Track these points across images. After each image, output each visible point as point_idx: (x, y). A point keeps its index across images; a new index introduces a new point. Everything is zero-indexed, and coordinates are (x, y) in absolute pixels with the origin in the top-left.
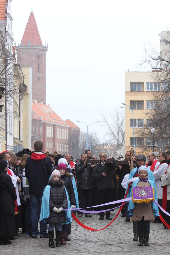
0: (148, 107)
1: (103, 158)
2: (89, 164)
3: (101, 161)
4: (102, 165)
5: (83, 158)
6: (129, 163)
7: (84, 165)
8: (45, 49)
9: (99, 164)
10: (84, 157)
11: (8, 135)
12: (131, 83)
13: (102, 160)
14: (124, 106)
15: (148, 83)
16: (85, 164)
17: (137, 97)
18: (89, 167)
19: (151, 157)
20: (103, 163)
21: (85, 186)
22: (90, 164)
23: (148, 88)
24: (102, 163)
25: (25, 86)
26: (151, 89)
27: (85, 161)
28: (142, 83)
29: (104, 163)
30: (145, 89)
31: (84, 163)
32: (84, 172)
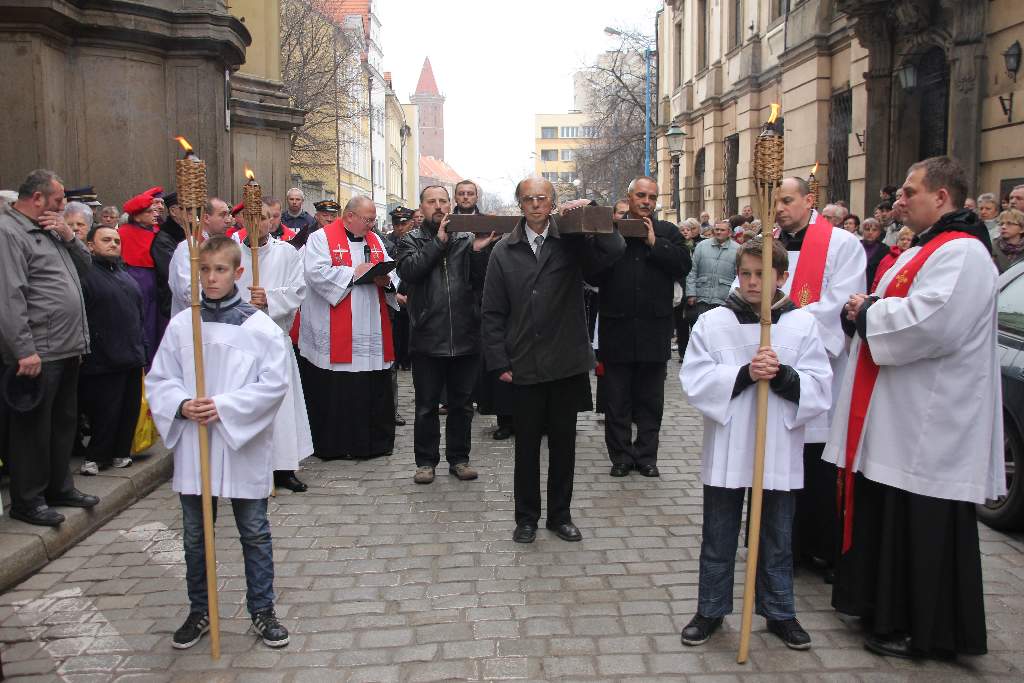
0: (563, 158)
1: (536, 208)
2: (461, 235)
3: (524, 220)
4: (534, 248)
5: (427, 205)
6: (647, 229)
7: (438, 240)
8: (443, 100)
9: (517, 241)
10: (433, 201)
11: (376, 189)
12: (543, 128)
13: (530, 218)
14: (534, 155)
15: (563, 128)
16: (441, 234)
17: (549, 146)
18: (461, 249)
19: (792, 200)
20: (539, 232)
21: (444, 341)
22: (465, 239)
23: (563, 135)
24: (532, 236)
25: (408, 128)
26: (568, 135)
27: (443, 223)
28: (556, 128)
29: (544, 234)
30: (560, 136)
31: (435, 231)
32: (436, 276)
